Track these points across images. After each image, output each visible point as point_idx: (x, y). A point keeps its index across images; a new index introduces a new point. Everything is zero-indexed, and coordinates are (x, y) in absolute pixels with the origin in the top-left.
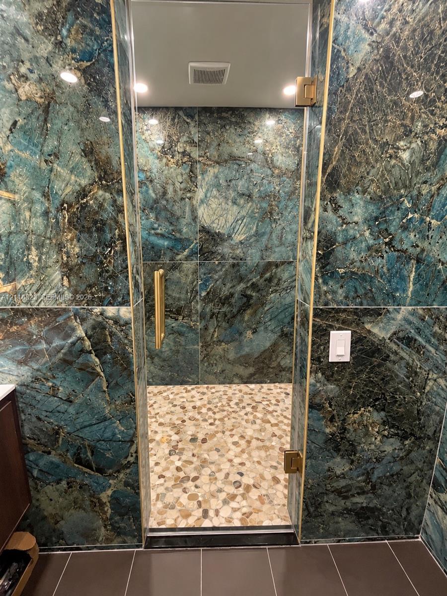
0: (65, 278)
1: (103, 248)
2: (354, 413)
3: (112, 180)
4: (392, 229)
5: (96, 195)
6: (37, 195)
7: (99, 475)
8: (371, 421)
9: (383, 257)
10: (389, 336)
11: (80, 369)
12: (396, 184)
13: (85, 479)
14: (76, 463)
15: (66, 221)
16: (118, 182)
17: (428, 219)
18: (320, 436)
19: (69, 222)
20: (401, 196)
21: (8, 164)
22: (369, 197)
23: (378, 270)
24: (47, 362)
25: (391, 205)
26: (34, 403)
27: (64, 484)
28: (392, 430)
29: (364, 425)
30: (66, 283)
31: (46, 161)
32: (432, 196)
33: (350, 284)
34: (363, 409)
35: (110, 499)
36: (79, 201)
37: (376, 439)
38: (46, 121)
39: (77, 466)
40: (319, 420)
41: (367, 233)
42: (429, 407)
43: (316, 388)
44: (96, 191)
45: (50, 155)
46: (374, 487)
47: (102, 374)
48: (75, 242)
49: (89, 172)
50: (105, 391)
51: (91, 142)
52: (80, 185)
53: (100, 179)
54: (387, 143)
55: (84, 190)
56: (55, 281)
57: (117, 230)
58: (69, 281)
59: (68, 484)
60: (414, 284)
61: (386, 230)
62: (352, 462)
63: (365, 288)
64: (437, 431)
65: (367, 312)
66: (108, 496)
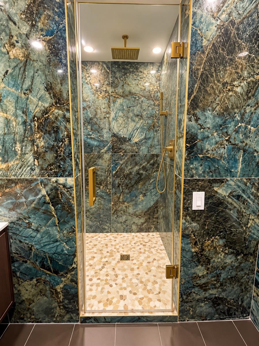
0: (36, 160)
1: (58, 143)
2: (208, 240)
3: (64, 104)
4: (229, 133)
5: (54, 112)
6: (19, 112)
7: (55, 275)
8: (218, 245)
9: (225, 148)
10: (228, 194)
11: (44, 213)
12: (232, 106)
13: (47, 277)
14: (41, 268)
15: (36, 127)
16: (67, 105)
17: (249, 126)
18: (188, 253)
19: (38, 128)
20: (235, 113)
21: (3, 95)
22: (216, 114)
23: (222, 156)
24: (25, 209)
25: (229, 118)
26: (18, 232)
27: (34, 281)
28: (230, 250)
29: (214, 247)
30: (36, 163)
31: (25, 94)
32: (252, 113)
33: (206, 163)
34: (213, 237)
35: (62, 290)
36: (44, 116)
37: (221, 255)
38: (24, 70)
39: (42, 269)
40: (187, 244)
41: (215, 134)
42: (250, 236)
43: (186, 225)
44: (53, 110)
45: (27, 90)
46: (221, 285)
47: (55, 216)
48: (41, 139)
49: (50, 100)
50: (57, 225)
51: (51, 83)
52: (44, 107)
53: (56, 103)
54: (227, 83)
55: (47, 110)
56: (30, 162)
57: (66, 132)
58: (38, 162)
59: (37, 280)
60: (242, 164)
61: (226, 132)
62: (208, 269)
63: (214, 167)
64: (256, 250)
65: (215, 181)
66: (61, 288)
